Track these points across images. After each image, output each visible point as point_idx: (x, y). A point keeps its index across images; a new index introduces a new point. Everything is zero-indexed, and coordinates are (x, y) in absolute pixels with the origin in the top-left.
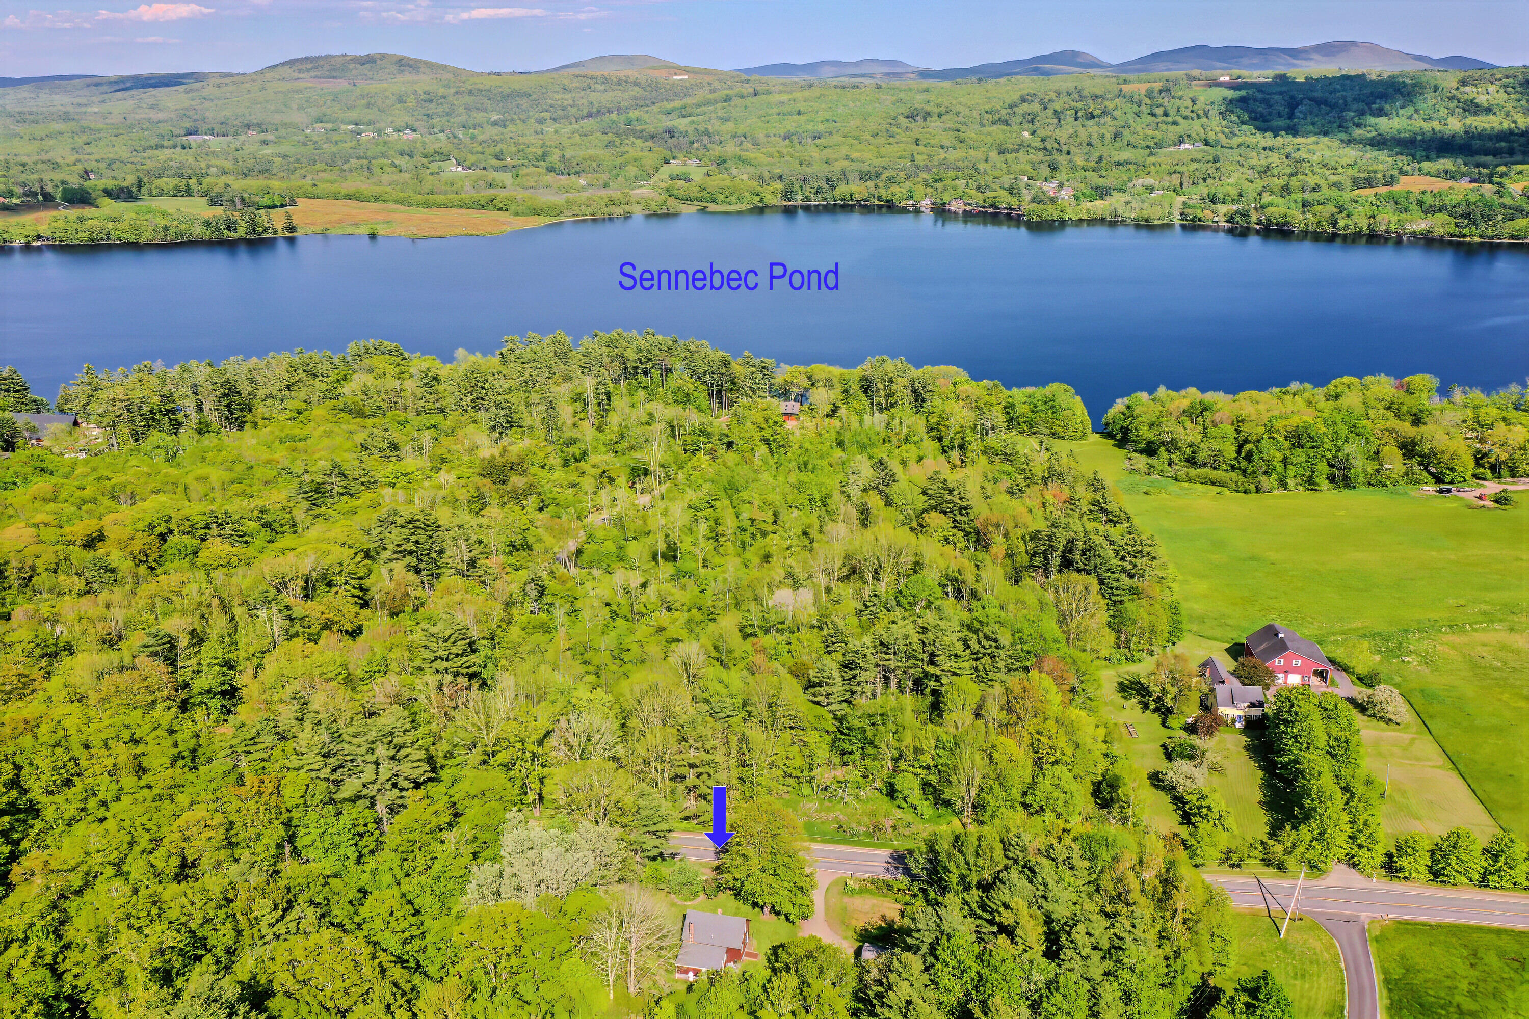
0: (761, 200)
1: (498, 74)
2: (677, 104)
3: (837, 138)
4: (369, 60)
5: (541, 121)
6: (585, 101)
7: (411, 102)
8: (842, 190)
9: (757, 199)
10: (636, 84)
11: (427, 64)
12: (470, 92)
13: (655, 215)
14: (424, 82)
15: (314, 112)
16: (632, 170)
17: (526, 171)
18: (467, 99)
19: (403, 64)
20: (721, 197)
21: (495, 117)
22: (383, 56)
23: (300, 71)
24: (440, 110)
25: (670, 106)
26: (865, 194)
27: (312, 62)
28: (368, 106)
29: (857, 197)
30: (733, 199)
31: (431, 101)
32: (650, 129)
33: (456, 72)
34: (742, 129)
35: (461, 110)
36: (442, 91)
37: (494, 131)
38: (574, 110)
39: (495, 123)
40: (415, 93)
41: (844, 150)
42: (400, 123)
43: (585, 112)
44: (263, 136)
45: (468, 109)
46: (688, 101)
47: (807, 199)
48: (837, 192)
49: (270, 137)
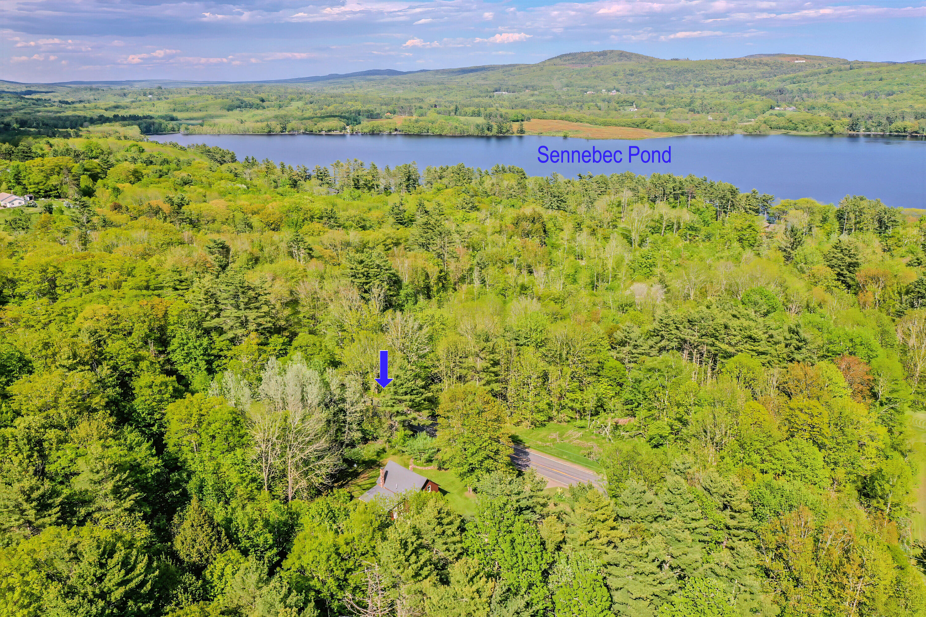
0: (832, 129)
1: (677, 60)
2: (791, 75)
3: (906, 95)
4: (604, 54)
5: (696, 86)
6: (729, 75)
7: (621, 76)
8: (899, 124)
9: (829, 128)
10: (767, 64)
11: (636, 55)
12: (657, 70)
13: (751, 135)
14: (630, 65)
15: (565, 81)
16: (746, 112)
17: (675, 110)
18: (655, 74)
19: (623, 55)
20: (801, 126)
21: (668, 84)
22: (612, 51)
23: (565, 61)
24: (637, 80)
25: (785, 77)
26: (916, 128)
27: (573, 56)
28: (596, 77)
29: (909, 130)
30: (810, 128)
31: (632, 75)
32: (767, 89)
33: (652, 60)
34: (833, 89)
35: (650, 80)
36: (640, 69)
37: (664, 91)
38: (720, 80)
39: (668, 87)
40: (624, 70)
41: (910, 102)
42: (611, 86)
43: (727, 81)
44: (532, 92)
45: (653, 79)
46: (801, 74)
47: (868, 129)
48: (893, 126)
49: (536, 92)
